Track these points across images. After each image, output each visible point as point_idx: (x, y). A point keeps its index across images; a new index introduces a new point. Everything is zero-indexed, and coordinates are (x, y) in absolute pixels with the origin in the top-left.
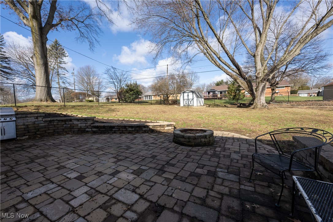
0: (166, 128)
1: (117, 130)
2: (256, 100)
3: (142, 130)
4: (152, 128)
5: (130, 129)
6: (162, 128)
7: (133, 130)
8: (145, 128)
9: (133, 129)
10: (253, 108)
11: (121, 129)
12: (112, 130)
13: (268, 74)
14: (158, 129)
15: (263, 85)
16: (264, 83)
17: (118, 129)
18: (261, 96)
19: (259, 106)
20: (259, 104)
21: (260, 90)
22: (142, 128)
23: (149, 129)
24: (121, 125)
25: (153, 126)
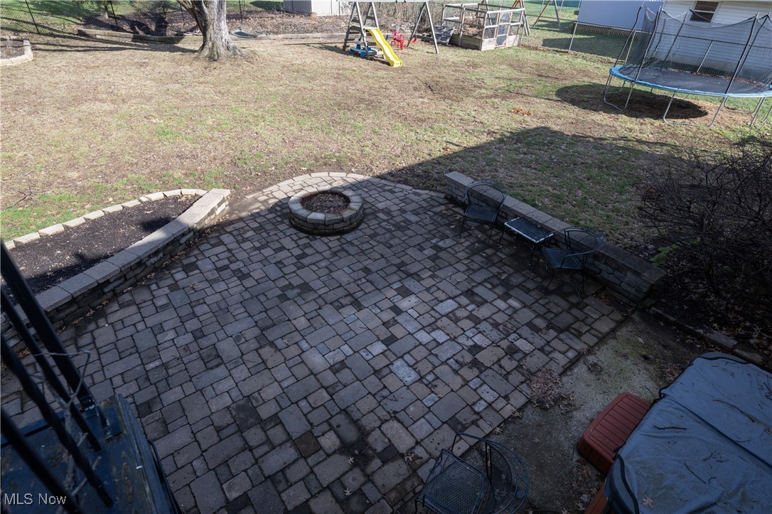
0: (218, 212)
1: (118, 286)
3: (180, 244)
5: (153, 260)
6: (213, 217)
7: (161, 258)
8: (184, 235)
9: (161, 255)
11: (131, 275)
12: (104, 293)
14: (206, 222)
17: (122, 280)
22: (179, 240)
24: (130, 263)
25: (198, 223)
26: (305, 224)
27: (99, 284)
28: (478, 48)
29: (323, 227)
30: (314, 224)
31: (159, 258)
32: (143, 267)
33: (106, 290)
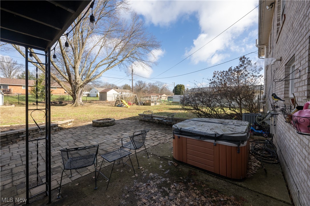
0: (69, 124)
2: (76, 100)
3: (53, 129)
4: (61, 127)
6: (66, 125)
8: (55, 127)
10: (75, 106)
12: (19, 138)
13: (85, 83)
14: (64, 126)
15: (81, 90)
16: (82, 89)
18: (80, 97)
19: (79, 105)
20: (78, 103)
21: (80, 93)
22: (53, 128)
23: (58, 128)
24: (33, 129)
25: (61, 125)
26: (97, 124)
27: (19, 133)
28: (150, 105)
29: (102, 124)
30: (99, 123)
31: (44, 131)
32: (37, 132)
33: (20, 136)
